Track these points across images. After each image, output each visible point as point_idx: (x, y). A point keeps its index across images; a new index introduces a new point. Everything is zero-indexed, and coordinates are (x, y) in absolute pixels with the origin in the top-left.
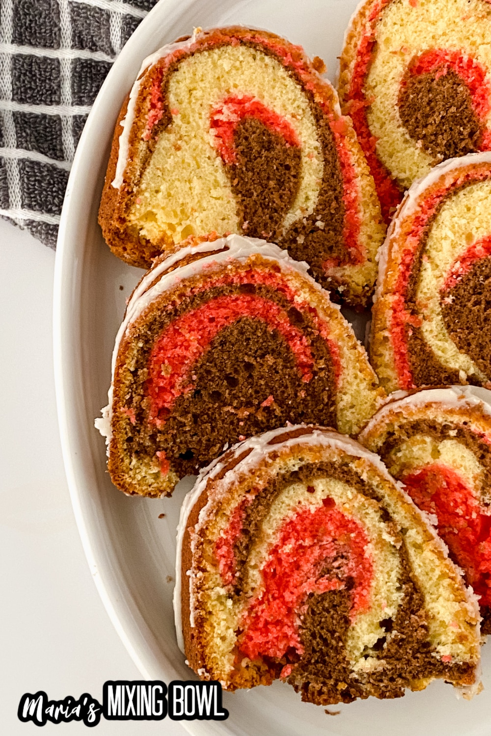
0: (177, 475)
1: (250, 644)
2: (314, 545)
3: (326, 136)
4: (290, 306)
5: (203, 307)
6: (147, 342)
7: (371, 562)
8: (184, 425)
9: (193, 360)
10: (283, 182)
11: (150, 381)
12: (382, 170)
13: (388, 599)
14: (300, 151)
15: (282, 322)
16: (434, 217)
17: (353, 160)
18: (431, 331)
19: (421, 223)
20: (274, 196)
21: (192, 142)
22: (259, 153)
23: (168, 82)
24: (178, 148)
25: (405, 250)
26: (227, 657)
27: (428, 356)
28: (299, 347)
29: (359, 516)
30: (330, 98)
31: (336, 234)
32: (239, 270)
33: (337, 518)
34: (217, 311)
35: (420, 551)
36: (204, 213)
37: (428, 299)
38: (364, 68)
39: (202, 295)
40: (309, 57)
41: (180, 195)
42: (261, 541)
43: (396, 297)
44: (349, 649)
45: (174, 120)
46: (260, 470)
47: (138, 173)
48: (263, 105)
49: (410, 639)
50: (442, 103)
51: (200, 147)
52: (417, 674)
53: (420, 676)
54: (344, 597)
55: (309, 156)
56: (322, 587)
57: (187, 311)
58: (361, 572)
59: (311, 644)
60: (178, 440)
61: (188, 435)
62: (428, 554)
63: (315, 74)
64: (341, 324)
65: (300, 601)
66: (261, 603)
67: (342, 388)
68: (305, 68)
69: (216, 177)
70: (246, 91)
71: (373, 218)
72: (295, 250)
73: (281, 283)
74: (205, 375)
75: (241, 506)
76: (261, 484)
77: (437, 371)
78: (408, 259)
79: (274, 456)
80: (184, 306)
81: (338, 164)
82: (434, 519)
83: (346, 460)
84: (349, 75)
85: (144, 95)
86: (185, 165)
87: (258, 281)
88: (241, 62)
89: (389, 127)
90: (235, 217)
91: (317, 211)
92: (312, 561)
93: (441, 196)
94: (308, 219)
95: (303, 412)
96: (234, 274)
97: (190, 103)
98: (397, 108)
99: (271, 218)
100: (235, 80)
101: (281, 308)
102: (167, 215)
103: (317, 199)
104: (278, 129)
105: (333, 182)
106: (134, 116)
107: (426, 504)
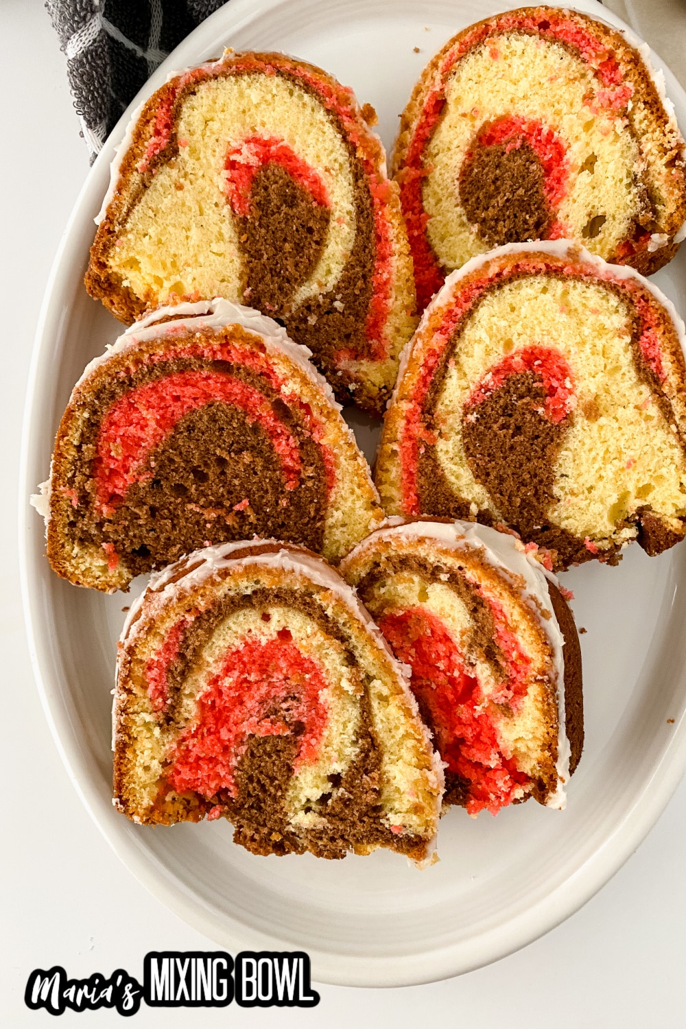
0: (129, 572)
1: (177, 778)
2: (262, 680)
3: (364, 200)
4: (276, 397)
5: (164, 381)
6: (94, 412)
7: (326, 708)
8: (138, 517)
9: (152, 443)
10: (302, 248)
11: (100, 460)
12: (429, 255)
13: (340, 752)
14: (328, 213)
15: (264, 414)
16: (470, 314)
17: (392, 233)
18: (447, 452)
19: (453, 318)
20: (288, 263)
21: (198, 182)
22: (279, 208)
23: (180, 106)
24: (180, 187)
25: (430, 350)
26: (148, 789)
27: (440, 481)
28: (284, 447)
29: (318, 656)
30: (377, 155)
31: (356, 320)
32: (211, 341)
33: (292, 655)
34: (182, 389)
35: (385, 703)
36: (200, 269)
37: (448, 413)
38: (427, 130)
39: (164, 366)
40: (359, 102)
41: (172, 244)
42: (200, 669)
43: (411, 406)
44: (288, 799)
45: (180, 153)
46: (204, 588)
47: (125, 210)
48: (292, 152)
49: (359, 801)
50: (510, 183)
51: (207, 190)
52: (361, 839)
53: (365, 841)
54: (289, 743)
55: (339, 220)
56: (263, 730)
57: (144, 382)
58: (313, 719)
59: (247, 787)
60: (131, 533)
61: (144, 529)
62: (393, 710)
63: (362, 123)
64: (339, 429)
65: (239, 740)
66: (193, 736)
67: (335, 502)
68: (351, 115)
69: (220, 228)
70: (275, 131)
71: (406, 307)
72: (303, 332)
73: (265, 365)
74: (166, 463)
75: (179, 626)
76: (202, 604)
77: (447, 500)
78: (431, 361)
79: (225, 573)
80: (140, 376)
81: (373, 236)
82: (407, 670)
83: (311, 590)
84: (409, 137)
85: (148, 118)
86: (185, 209)
87: (235, 359)
88: (274, 96)
89: (445, 204)
90: (237, 281)
91: (338, 288)
92: (258, 698)
93: (482, 287)
94: (324, 296)
95: (283, 523)
96: (205, 345)
97: (203, 135)
98: (457, 183)
99: (280, 288)
100: (263, 117)
101: (264, 397)
102: (154, 265)
103: (341, 274)
104: (306, 183)
105: (363, 257)
106: (131, 142)
107: (405, 649)
